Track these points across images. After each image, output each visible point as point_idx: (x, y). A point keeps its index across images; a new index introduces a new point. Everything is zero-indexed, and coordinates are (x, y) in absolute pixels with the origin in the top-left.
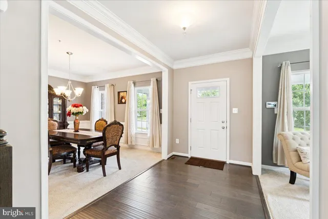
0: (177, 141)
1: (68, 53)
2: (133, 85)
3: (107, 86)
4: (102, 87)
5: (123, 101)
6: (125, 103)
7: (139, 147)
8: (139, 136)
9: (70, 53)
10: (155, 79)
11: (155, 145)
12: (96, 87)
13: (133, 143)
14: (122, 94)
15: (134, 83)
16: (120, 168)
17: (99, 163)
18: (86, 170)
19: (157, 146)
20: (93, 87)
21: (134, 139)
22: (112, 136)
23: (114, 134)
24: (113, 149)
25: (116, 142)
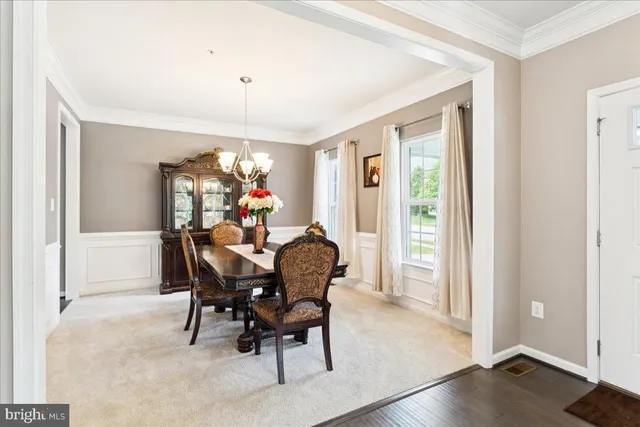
0: (538, 310)
1: (242, 80)
2: (395, 135)
3: (341, 146)
4: (332, 152)
5: (375, 179)
6: (377, 185)
7: (413, 306)
8: (412, 274)
9: (246, 79)
10: (455, 106)
11: (456, 310)
12: (323, 151)
13: (397, 293)
14: (372, 163)
15: (400, 130)
16: (330, 367)
17: (292, 336)
18: (254, 351)
19: (460, 314)
20: (317, 153)
21: (397, 282)
22: (304, 275)
23: (307, 269)
24: (310, 311)
25: (316, 290)
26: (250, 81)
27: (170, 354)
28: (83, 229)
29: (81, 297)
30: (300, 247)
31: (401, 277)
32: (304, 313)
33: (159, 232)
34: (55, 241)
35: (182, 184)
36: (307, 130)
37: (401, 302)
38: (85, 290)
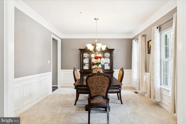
1: (95, 19)
2: (157, 31)
3: (140, 37)
9: (96, 19)
12: (135, 40)
13: (157, 100)
14: (150, 43)
20: (133, 41)
22: (97, 87)
23: (98, 85)
24: (101, 100)
25: (102, 93)
26: (98, 19)
27: (68, 107)
28: (62, 69)
29: (61, 87)
30: (94, 76)
31: (159, 93)
32: (99, 101)
33: (79, 70)
34: (51, 71)
35: (86, 55)
36: (130, 33)
37: (160, 104)
38: (62, 86)
